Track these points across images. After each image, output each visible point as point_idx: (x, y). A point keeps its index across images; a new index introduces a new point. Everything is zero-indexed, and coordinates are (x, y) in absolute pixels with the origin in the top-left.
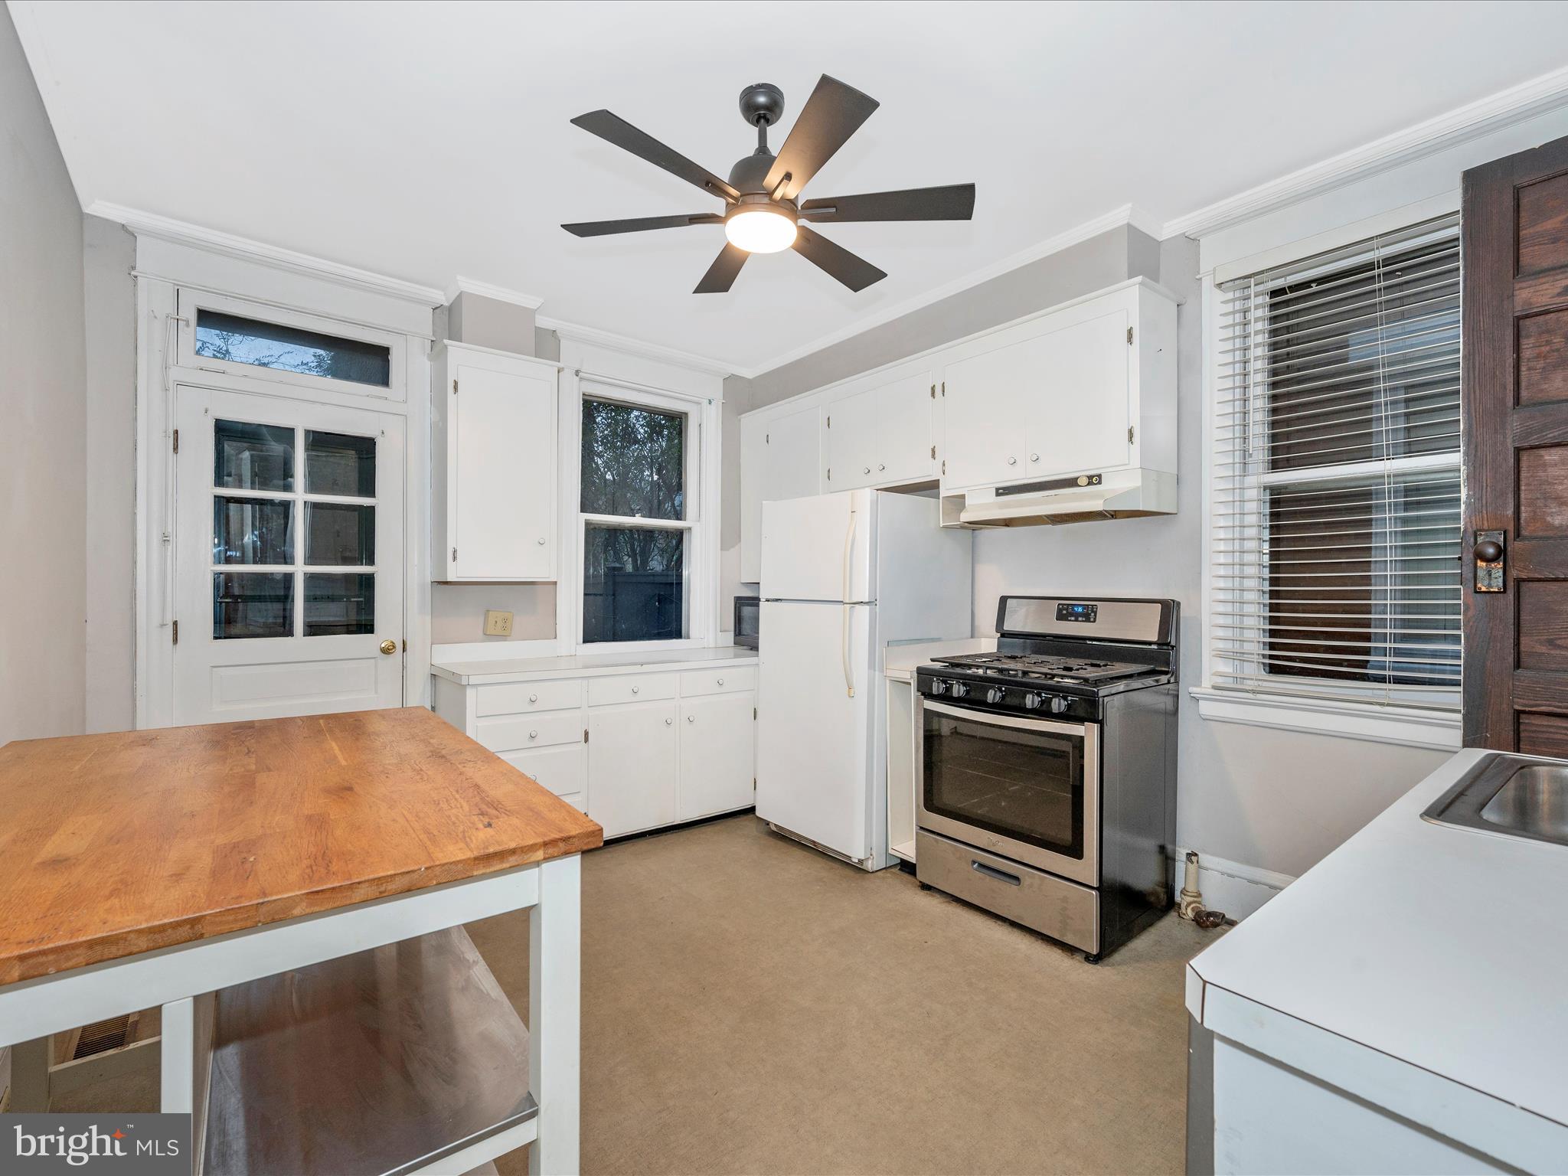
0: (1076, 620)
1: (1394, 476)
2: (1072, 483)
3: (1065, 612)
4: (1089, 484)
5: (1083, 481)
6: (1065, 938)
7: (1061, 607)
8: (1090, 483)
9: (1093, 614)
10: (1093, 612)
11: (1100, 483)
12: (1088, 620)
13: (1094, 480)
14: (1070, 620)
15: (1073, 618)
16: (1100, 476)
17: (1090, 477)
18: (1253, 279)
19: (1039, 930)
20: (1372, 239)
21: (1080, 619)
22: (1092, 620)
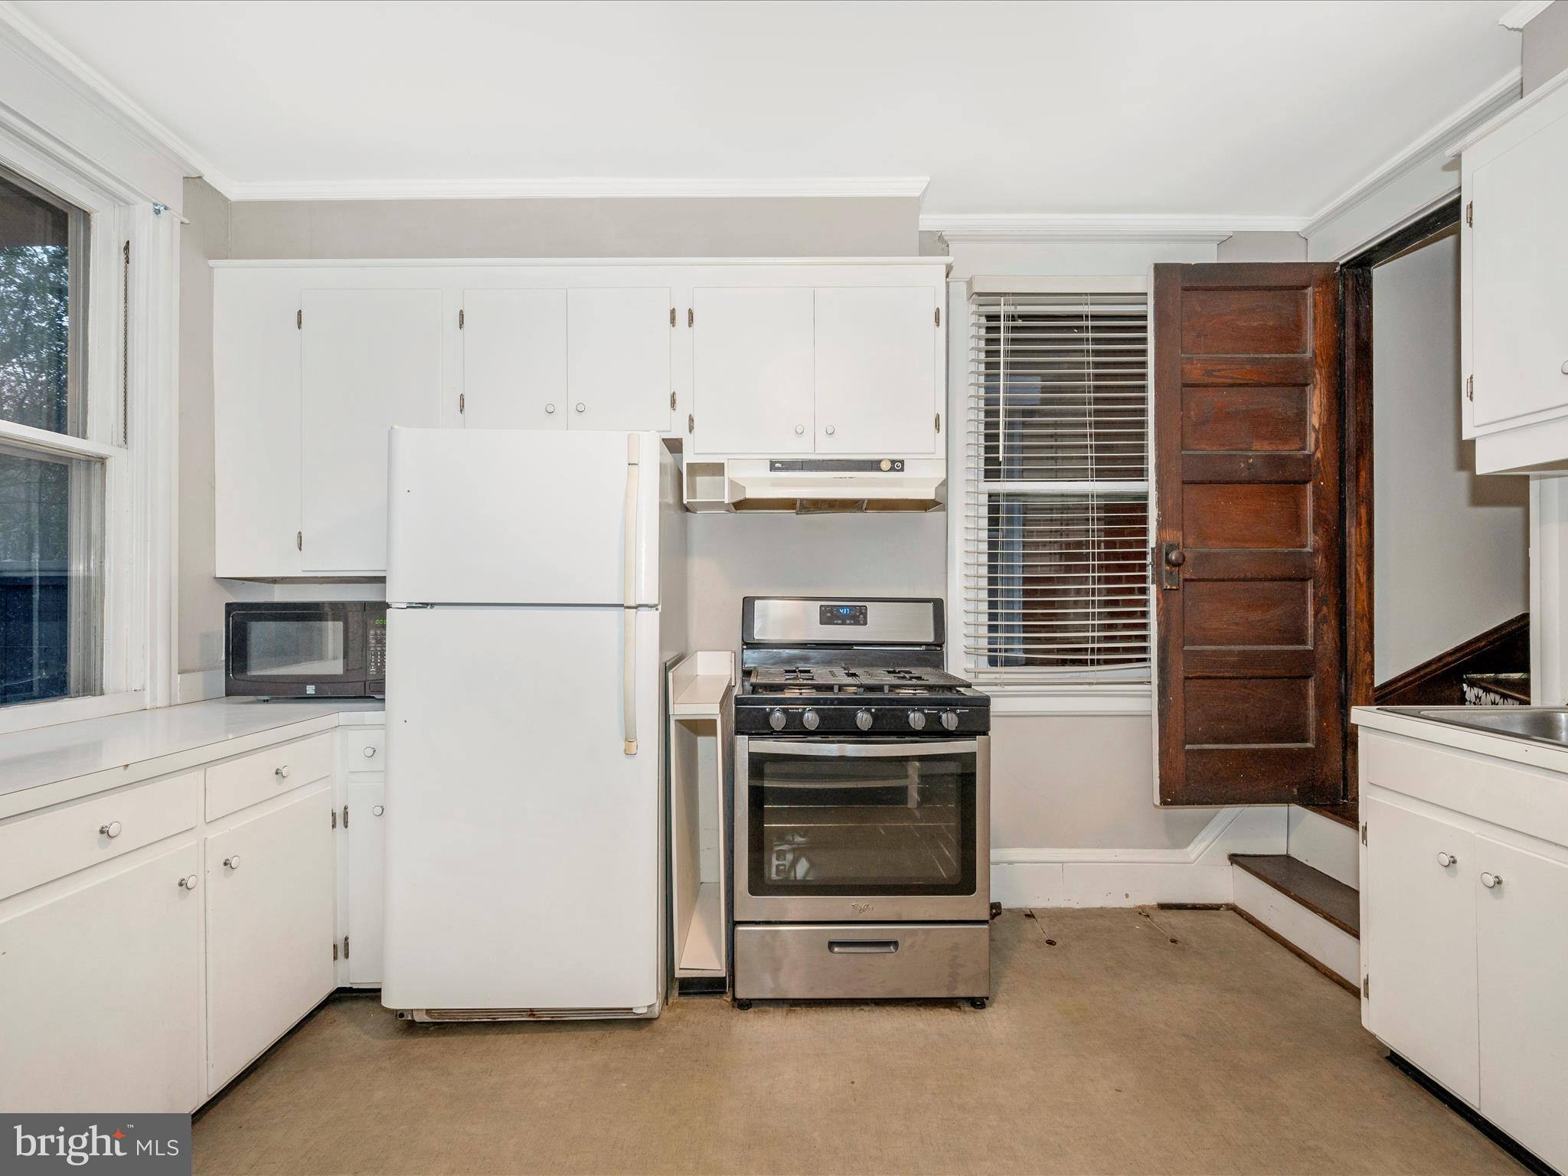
0: (844, 623)
1: (1098, 496)
2: (874, 465)
3: (829, 615)
4: (890, 470)
5: (885, 465)
6: (955, 992)
7: (823, 608)
8: (892, 469)
9: (861, 616)
10: (861, 613)
11: (902, 470)
12: (857, 623)
13: (897, 466)
14: (837, 624)
15: (839, 622)
16: (902, 462)
17: (893, 462)
18: (1002, 298)
19: (922, 996)
20: (1086, 294)
21: (848, 622)
22: (862, 622)
